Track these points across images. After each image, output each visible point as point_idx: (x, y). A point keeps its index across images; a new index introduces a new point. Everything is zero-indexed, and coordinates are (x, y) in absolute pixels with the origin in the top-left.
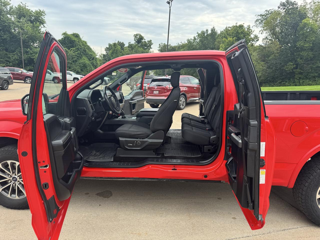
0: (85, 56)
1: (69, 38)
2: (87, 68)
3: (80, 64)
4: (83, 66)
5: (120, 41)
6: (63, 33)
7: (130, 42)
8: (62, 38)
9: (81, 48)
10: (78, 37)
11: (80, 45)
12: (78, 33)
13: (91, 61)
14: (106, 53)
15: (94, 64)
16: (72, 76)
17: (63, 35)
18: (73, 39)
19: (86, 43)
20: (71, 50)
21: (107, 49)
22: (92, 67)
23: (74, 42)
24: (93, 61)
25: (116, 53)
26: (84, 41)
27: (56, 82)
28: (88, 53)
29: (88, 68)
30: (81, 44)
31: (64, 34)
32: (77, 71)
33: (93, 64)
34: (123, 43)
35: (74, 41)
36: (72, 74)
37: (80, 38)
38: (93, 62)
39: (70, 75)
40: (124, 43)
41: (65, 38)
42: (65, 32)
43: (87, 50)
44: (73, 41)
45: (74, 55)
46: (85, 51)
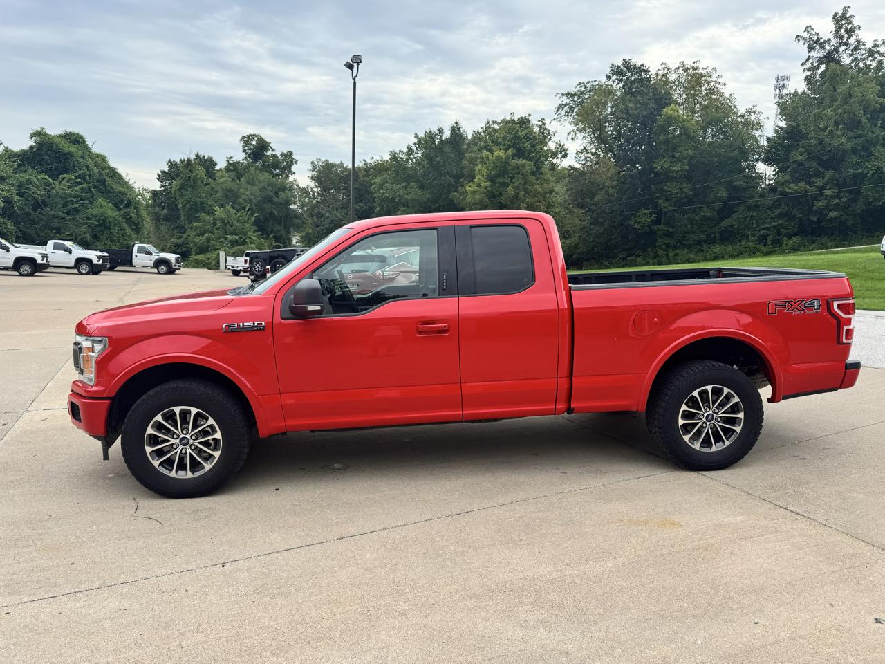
0: (103, 196)
1: (55, 147)
2: (112, 231)
3: (88, 218)
4: (100, 225)
5: (201, 154)
6: (32, 132)
7: (231, 158)
8: (32, 147)
9: (89, 175)
10: (79, 143)
11: (87, 167)
12: (81, 133)
13: (122, 212)
14: (162, 186)
15: (131, 217)
16: (70, 253)
17: (34, 138)
18: (66, 150)
19: (104, 159)
20: (63, 179)
21: (163, 176)
22: (125, 226)
23: (68, 156)
24: (129, 210)
25: (193, 187)
26: (98, 155)
27: (26, 273)
28: (112, 188)
29: (115, 230)
30: (90, 163)
31: (37, 134)
32: (81, 239)
33: (129, 220)
34: (212, 158)
35: (70, 153)
36: (71, 248)
37: (86, 147)
38: (127, 214)
39: (65, 250)
40: (215, 159)
41: (40, 146)
42: (39, 130)
43: (109, 181)
44: (64, 154)
45: (70, 195)
46: (103, 182)
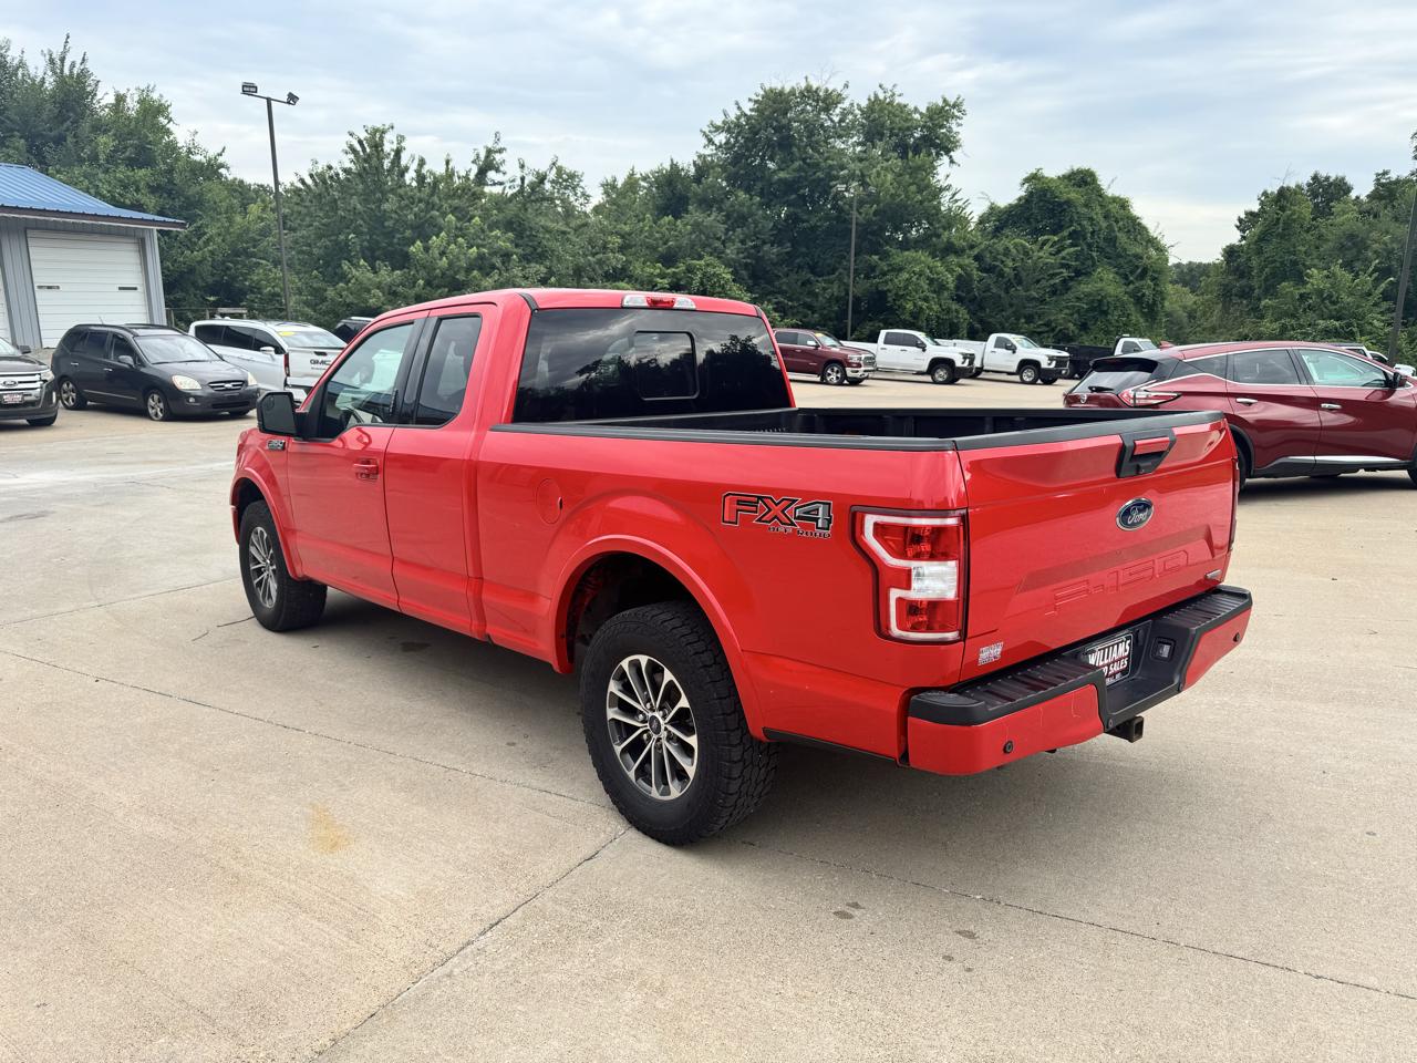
0: (1110, 264)
1: (1048, 196)
2: (1110, 317)
3: (1078, 299)
4: (1092, 309)
5: (1323, 174)
6: (1026, 176)
7: (1385, 173)
8: (1020, 199)
9: (1093, 233)
10: (1086, 183)
11: (1091, 219)
12: (1093, 169)
13: (1131, 286)
14: (1243, 238)
15: (1144, 295)
17: (1026, 185)
18: (1065, 197)
19: (1123, 204)
20: (1044, 244)
21: (1242, 225)
22: (1132, 308)
23: (1065, 207)
24: (1143, 282)
25: (1282, 236)
26: (1115, 200)
27: (940, 379)
28: (1125, 250)
29: (1114, 316)
30: (1097, 214)
31: (1034, 178)
32: (1060, 330)
33: (1138, 299)
34: (1343, 179)
35: (1068, 202)
36: (1017, 345)
37: (1099, 192)
38: (1138, 289)
39: (1007, 348)
40: (1349, 180)
41: (1031, 194)
42: (1035, 172)
43: (1122, 238)
44: (1060, 204)
45: (1052, 266)
46: (1112, 241)
